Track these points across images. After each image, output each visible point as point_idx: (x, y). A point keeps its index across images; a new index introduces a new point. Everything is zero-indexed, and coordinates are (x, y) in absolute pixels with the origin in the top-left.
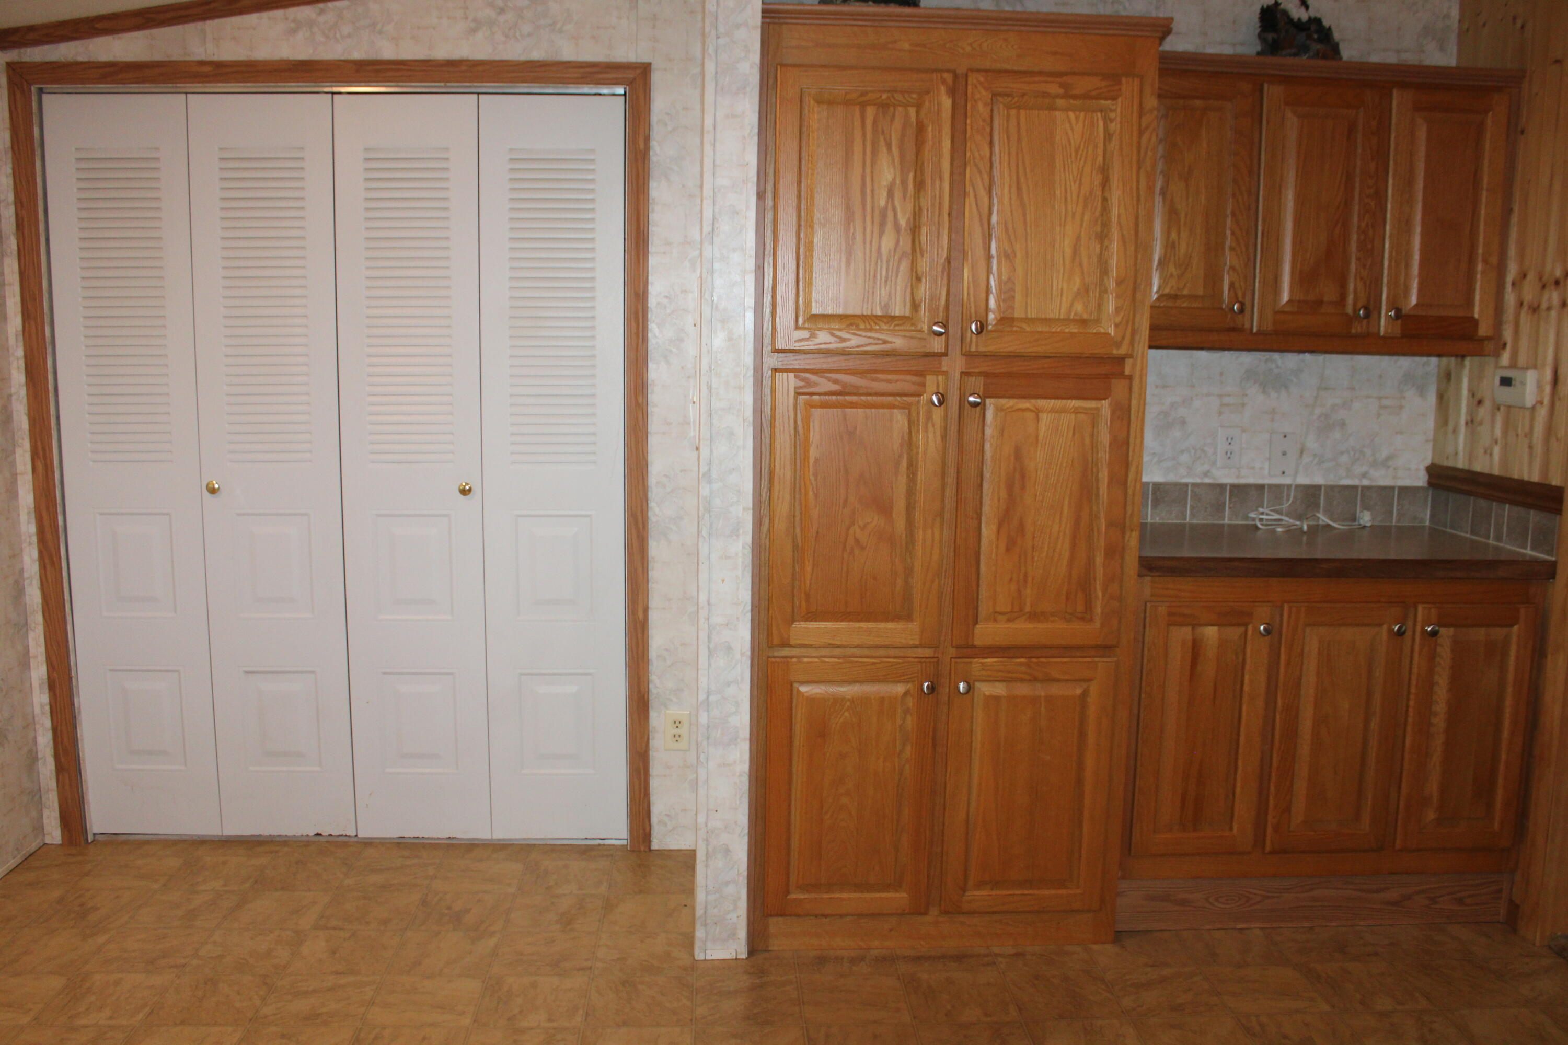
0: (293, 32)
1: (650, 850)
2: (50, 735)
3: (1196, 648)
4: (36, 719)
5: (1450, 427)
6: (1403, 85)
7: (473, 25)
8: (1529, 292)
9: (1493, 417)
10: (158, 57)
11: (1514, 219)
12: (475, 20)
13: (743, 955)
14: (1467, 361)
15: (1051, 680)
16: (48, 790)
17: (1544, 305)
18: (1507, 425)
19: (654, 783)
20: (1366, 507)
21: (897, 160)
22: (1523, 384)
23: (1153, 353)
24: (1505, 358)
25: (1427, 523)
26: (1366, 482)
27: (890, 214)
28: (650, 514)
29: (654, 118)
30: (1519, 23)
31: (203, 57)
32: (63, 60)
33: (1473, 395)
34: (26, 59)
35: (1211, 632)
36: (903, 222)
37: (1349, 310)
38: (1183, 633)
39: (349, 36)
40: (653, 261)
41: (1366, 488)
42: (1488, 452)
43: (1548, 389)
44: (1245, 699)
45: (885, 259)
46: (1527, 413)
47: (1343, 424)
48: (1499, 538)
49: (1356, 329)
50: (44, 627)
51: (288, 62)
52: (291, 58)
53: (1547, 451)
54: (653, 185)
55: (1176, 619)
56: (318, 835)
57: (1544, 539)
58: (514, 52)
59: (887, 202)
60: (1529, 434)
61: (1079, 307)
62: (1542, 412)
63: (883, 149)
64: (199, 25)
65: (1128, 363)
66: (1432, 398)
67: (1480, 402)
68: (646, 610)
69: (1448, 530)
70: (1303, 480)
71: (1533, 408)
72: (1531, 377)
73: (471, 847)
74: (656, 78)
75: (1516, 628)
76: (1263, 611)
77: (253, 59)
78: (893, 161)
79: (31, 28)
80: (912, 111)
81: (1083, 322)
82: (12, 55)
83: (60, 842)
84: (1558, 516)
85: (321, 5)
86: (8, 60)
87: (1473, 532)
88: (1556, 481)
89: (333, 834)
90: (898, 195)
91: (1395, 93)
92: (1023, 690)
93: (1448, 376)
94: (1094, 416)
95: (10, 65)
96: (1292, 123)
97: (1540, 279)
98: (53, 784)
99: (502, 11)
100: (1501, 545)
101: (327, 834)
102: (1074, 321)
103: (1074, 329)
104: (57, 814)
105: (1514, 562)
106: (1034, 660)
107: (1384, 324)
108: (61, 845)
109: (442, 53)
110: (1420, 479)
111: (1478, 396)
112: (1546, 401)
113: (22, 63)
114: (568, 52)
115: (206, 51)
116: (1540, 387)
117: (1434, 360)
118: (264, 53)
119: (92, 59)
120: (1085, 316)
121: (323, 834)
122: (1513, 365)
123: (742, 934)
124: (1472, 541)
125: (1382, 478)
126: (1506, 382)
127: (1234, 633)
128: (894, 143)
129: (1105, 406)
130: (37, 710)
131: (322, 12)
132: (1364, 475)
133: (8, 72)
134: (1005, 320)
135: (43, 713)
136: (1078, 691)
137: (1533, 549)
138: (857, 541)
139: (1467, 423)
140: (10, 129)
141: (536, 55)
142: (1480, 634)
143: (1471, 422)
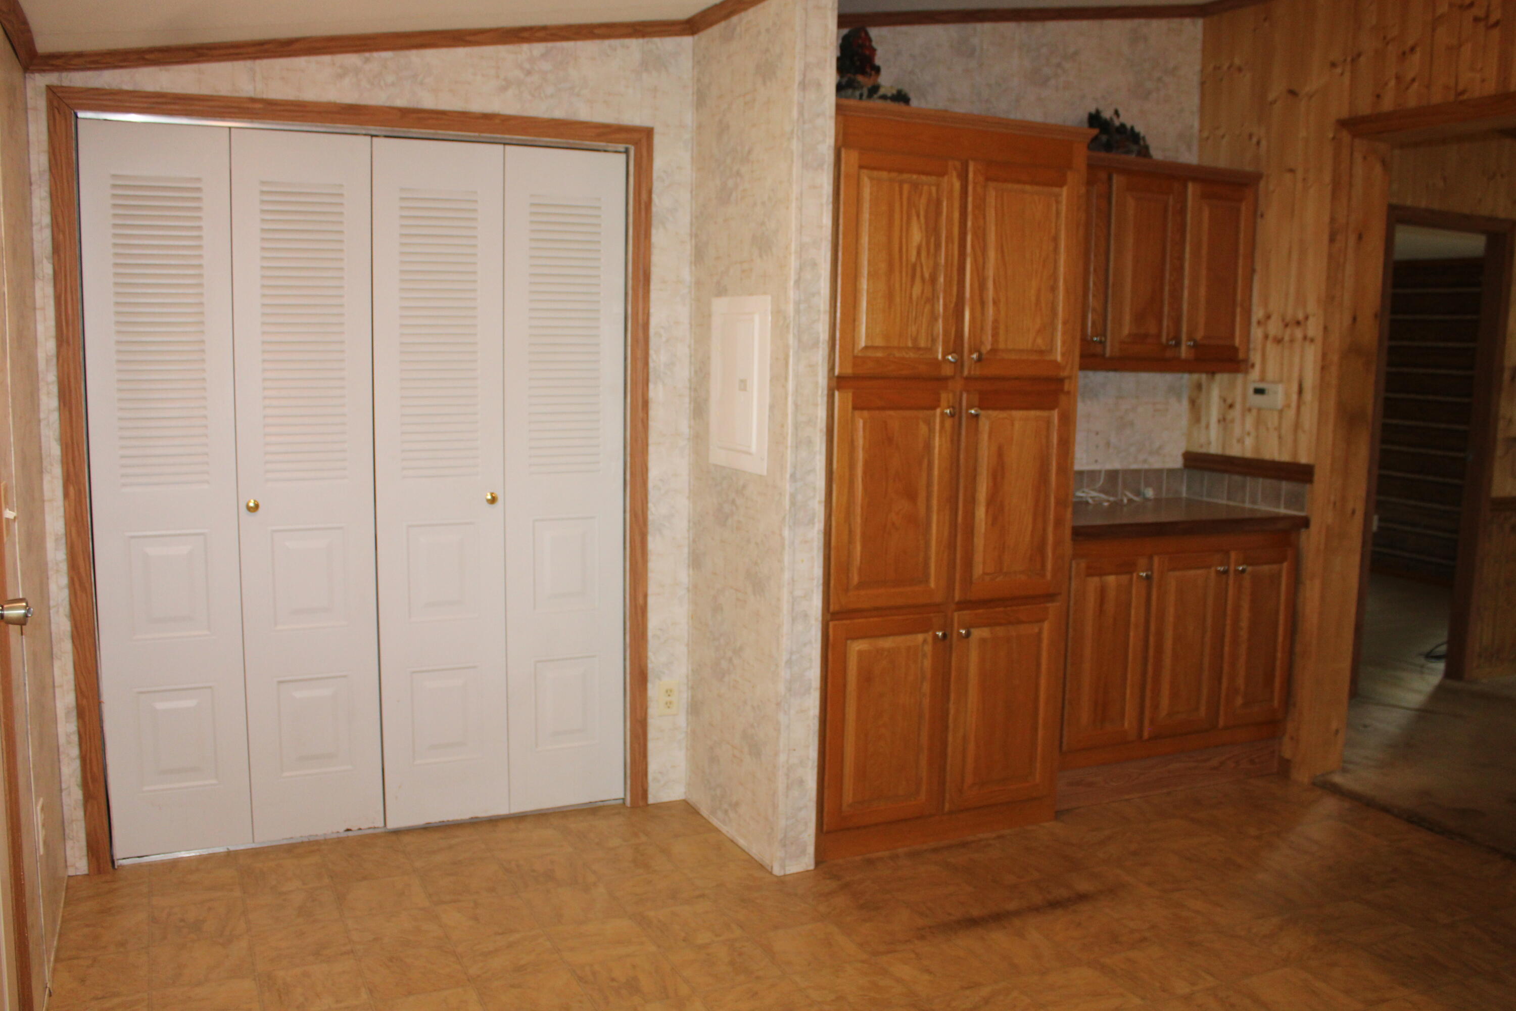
0: (341, 76)
1: (648, 805)
2: (77, 764)
3: (1102, 592)
4: (61, 749)
5: (1203, 423)
6: (1194, 179)
7: (504, 83)
8: (1274, 327)
9: (1243, 416)
10: (205, 91)
11: (1257, 278)
12: (505, 79)
13: (812, 867)
14: (1218, 377)
15: (1020, 622)
16: (72, 821)
17: (1287, 338)
18: (1259, 422)
19: (651, 745)
20: (1147, 485)
21: (923, 227)
22: (1276, 393)
23: (1081, 374)
24: (1255, 374)
25: (1184, 495)
26: (1146, 466)
27: (918, 269)
28: (649, 513)
29: (655, 175)
30: (1254, 140)
31: (252, 94)
32: (107, 87)
33: (1225, 401)
34: (66, 83)
35: (1111, 579)
36: (927, 275)
37: (1164, 340)
38: (1093, 582)
39: (393, 84)
40: (654, 295)
41: (1147, 471)
42: (1241, 441)
43: (1295, 397)
44: (1132, 626)
45: (915, 303)
46: (1276, 414)
47: (1132, 424)
48: (1254, 502)
49: (1169, 354)
50: (74, 656)
51: (335, 105)
52: (338, 101)
53: (1295, 441)
54: (654, 231)
55: (1092, 571)
56: (348, 830)
57: (1295, 500)
58: (540, 109)
59: (916, 259)
60: (1278, 428)
61: (1039, 341)
62: (1291, 413)
63: (914, 218)
64: (249, 63)
65: (1067, 382)
66: (1185, 403)
67: (1231, 406)
68: (645, 596)
69: (1205, 499)
70: (1109, 466)
71: (1281, 412)
72: (1280, 389)
73: (494, 821)
74: (657, 140)
75: (1285, 565)
76: (1142, 562)
77: (300, 99)
78: (921, 228)
79: (79, 55)
80: (934, 189)
81: (1041, 352)
82: (52, 78)
83: (86, 872)
84: (1308, 486)
85: (367, 55)
86: (48, 83)
87: (1229, 499)
88: (1303, 459)
89: (362, 827)
90: (924, 254)
91: (1190, 187)
92: (1000, 631)
93: (1199, 387)
94: (1048, 422)
95: (50, 89)
96: (1131, 203)
97: (1283, 320)
98: (80, 814)
99: (529, 73)
100: (1256, 507)
101: (356, 828)
102: (1036, 351)
103: (1035, 357)
104: (83, 843)
105: (1275, 519)
106: (1009, 608)
107: (1184, 352)
108: (87, 875)
109: (477, 106)
110: (1178, 463)
111: (1229, 401)
112: (1294, 404)
113: (62, 87)
114: (584, 113)
115: (255, 90)
116: (1287, 395)
117: (1186, 376)
118: (310, 95)
119: (138, 89)
120: (1044, 348)
121: (353, 829)
122: (1262, 380)
123: (811, 850)
124: (1228, 506)
125: (1156, 463)
126: (1259, 391)
127: (1124, 578)
128: (922, 213)
129: (1055, 414)
130: (62, 740)
131: (367, 60)
132: (1145, 461)
133: (47, 94)
134: (994, 351)
135: (69, 742)
136: (1036, 630)
137: (1286, 508)
138: (893, 524)
139: (1219, 421)
140: (49, 153)
141: (559, 114)
142: (1266, 568)
143: (1223, 420)
